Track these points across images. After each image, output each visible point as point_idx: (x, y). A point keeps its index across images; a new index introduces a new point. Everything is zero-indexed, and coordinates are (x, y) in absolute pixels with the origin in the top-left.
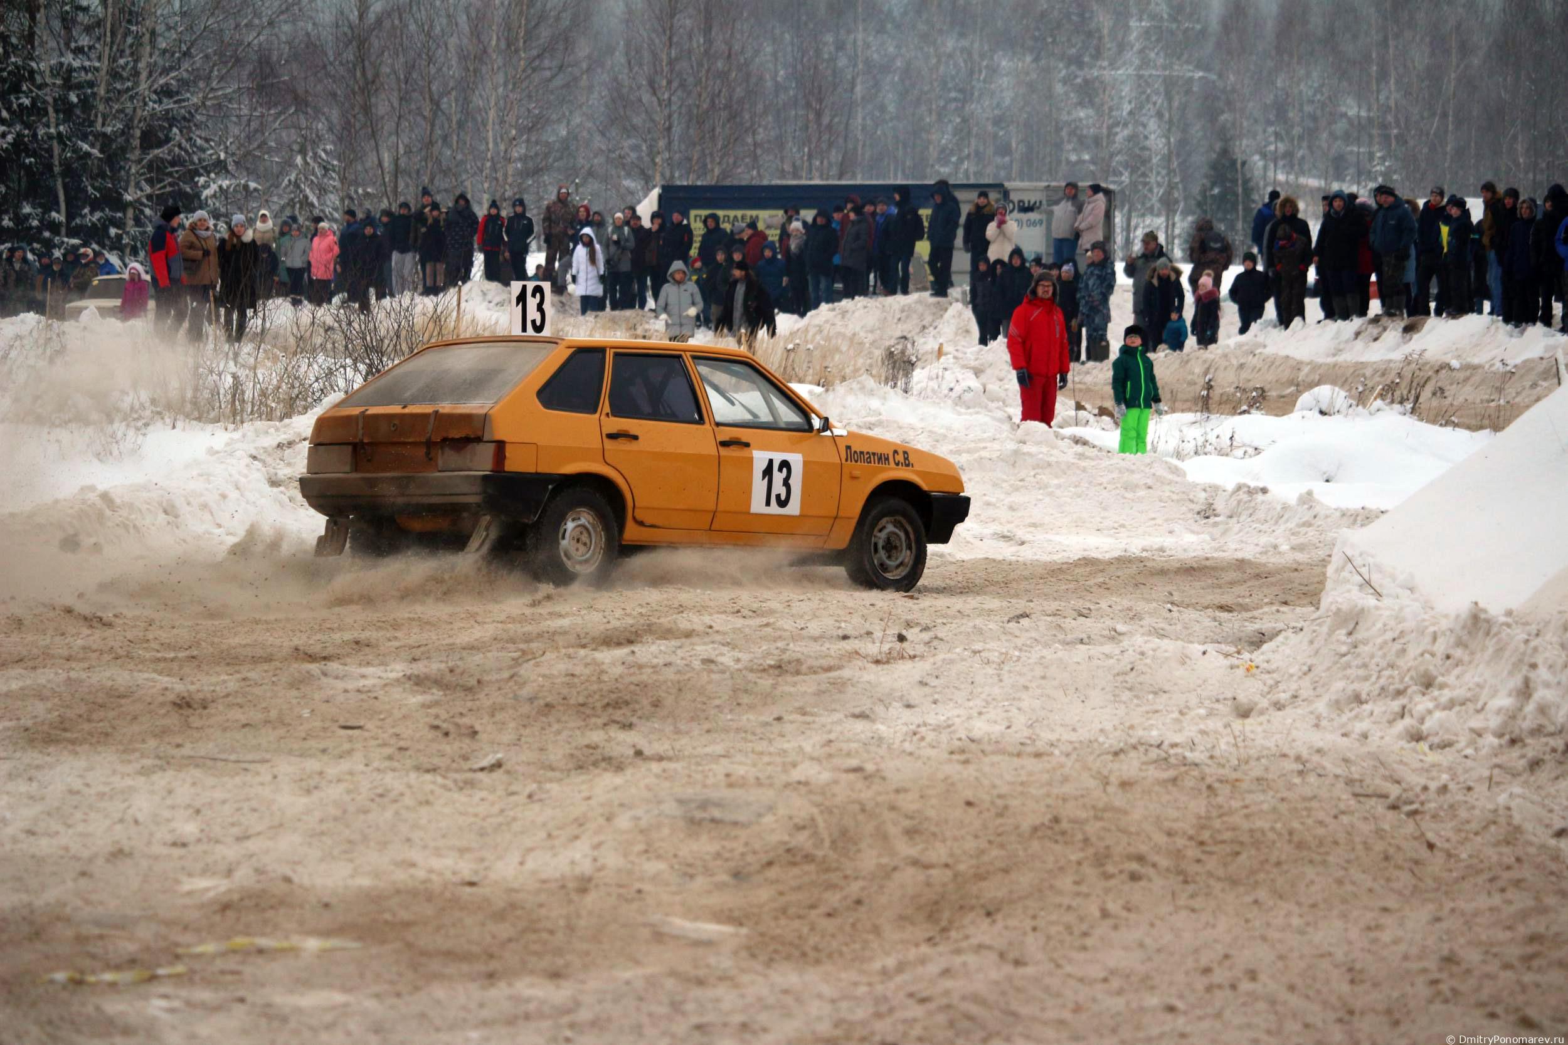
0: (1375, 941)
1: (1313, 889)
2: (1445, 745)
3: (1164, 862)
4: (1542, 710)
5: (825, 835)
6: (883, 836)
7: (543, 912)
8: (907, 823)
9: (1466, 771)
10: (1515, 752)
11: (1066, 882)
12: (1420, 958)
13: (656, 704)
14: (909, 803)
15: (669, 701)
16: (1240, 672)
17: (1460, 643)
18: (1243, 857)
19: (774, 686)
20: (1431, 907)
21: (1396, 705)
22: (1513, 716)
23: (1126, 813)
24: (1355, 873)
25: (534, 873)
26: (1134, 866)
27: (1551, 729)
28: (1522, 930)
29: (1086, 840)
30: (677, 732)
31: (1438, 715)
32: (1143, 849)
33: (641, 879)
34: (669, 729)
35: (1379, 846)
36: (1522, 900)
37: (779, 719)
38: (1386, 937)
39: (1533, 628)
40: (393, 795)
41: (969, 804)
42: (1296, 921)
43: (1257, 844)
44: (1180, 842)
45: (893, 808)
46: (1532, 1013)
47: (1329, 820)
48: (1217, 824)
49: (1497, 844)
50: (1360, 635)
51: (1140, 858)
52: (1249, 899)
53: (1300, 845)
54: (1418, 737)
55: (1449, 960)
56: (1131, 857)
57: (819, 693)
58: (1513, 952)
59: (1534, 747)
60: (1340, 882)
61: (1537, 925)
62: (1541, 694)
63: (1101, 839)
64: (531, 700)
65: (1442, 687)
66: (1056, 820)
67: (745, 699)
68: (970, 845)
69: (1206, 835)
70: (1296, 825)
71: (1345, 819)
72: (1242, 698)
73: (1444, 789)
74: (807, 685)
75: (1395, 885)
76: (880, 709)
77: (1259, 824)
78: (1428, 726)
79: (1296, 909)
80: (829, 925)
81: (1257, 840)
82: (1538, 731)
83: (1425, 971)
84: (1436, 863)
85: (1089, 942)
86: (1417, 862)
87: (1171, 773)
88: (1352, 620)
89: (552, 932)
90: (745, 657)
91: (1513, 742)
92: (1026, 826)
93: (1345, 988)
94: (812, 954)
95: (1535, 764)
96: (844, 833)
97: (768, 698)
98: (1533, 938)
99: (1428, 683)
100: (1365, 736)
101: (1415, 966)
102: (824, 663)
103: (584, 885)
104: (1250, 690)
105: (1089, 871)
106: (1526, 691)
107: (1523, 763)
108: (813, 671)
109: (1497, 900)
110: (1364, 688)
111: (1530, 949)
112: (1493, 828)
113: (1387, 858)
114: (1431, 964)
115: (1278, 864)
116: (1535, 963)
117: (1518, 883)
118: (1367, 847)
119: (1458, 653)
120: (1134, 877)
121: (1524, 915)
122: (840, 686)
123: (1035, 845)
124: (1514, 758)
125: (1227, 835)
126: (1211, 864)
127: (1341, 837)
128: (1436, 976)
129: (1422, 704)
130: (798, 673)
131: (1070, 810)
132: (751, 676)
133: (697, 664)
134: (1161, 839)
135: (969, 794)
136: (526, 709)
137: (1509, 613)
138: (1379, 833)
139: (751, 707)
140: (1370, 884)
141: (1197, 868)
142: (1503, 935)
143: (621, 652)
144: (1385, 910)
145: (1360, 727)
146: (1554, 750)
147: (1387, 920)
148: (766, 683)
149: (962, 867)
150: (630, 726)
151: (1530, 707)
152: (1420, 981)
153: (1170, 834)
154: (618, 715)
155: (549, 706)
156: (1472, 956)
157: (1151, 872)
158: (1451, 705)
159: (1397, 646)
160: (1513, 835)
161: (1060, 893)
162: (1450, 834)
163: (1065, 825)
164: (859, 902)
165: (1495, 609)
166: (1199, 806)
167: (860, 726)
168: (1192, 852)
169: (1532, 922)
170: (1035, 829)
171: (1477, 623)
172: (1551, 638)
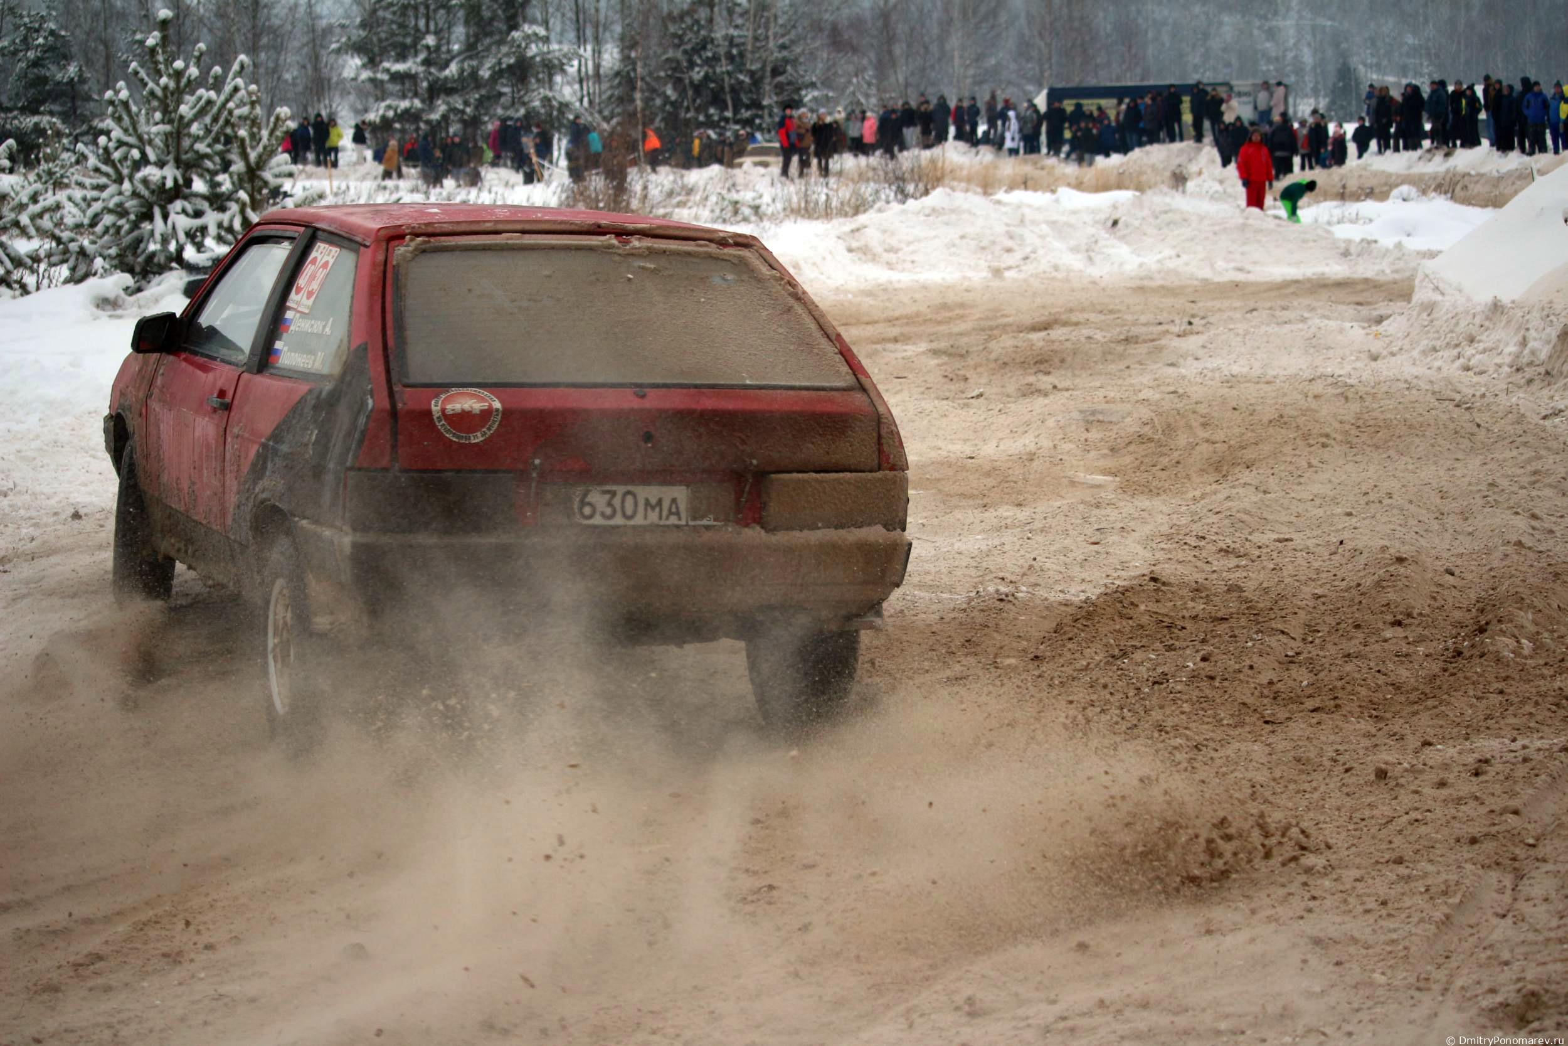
0: (1453, 475)
1: (1419, 449)
2: (1482, 373)
3: (1339, 437)
4: (1533, 353)
5: (1159, 427)
6: (1189, 427)
7: (1010, 472)
8: (1202, 420)
9: (1494, 386)
10: (1520, 375)
11: (1288, 449)
12: (1477, 484)
13: (1062, 361)
14: (1202, 409)
15: (1069, 359)
16: (1371, 337)
17: (1488, 318)
18: (1379, 434)
19: (1125, 350)
20: (1481, 457)
21: (1455, 352)
22: (1518, 356)
23: (1317, 411)
24: (1440, 440)
25: (1004, 451)
26: (1324, 440)
27: (1538, 362)
28: (1529, 468)
29: (1298, 427)
30: (1074, 375)
31: (1478, 357)
32: (1328, 430)
33: (1062, 453)
34: (1070, 374)
35: (1452, 426)
36: (1529, 453)
37: (1128, 367)
38: (1458, 474)
39: (1526, 309)
40: (927, 412)
41: (1234, 409)
42: (1410, 467)
43: (1388, 427)
44: (1347, 427)
45: (1194, 412)
46: (1537, 511)
47: (1425, 413)
48: (1366, 416)
49: (1513, 424)
50: (1434, 315)
51: (1327, 436)
52: (1385, 456)
53: (1410, 427)
54: (1467, 369)
55: (1492, 485)
56: (1321, 435)
57: (1149, 353)
58: (1525, 480)
59: (1529, 373)
60: (1433, 446)
61: (1537, 465)
62: (1532, 344)
63: (1305, 426)
64: (996, 360)
65: (1479, 341)
66: (1281, 416)
67: (1109, 357)
68: (1237, 431)
69: (1360, 423)
70: (1408, 416)
71: (1433, 412)
72: (1373, 350)
73: (1483, 396)
74: (1143, 349)
75: (1462, 447)
76: (1181, 361)
77: (1389, 416)
78: (1472, 362)
79: (1411, 461)
80: (1164, 475)
81: (1387, 423)
82: (1530, 364)
83: (1480, 490)
84: (1482, 434)
85: (1302, 480)
86: (1472, 434)
87: (1339, 391)
88: (1430, 308)
89: (1015, 482)
90: (1108, 335)
91: (1518, 370)
92: (1265, 420)
93: (1438, 501)
94: (1155, 491)
95: (1530, 382)
96: (1169, 426)
97: (1121, 357)
98: (1535, 473)
99: (1472, 340)
100: (1439, 369)
101: (1474, 488)
102: (1150, 337)
103: (1031, 457)
104: (1376, 346)
105: (1299, 442)
106: (1524, 343)
107: (1523, 381)
108: (1145, 341)
109: (1515, 453)
110: (1438, 344)
111: (1533, 478)
112: (1510, 416)
113: (1456, 433)
114: (1483, 487)
115: (1399, 437)
116: (1537, 486)
117: (1525, 444)
118: (1446, 427)
119: (1487, 323)
120: (1324, 446)
121: (1529, 461)
122: (1160, 349)
123: (1271, 430)
124: (1519, 378)
125: (1372, 422)
126: (1364, 437)
127: (1432, 422)
128: (1486, 493)
129: (1469, 351)
130: (1137, 343)
131: (1289, 411)
132: (1112, 345)
133: (1083, 339)
134: (1337, 425)
135: (1234, 404)
136: (992, 365)
137: (1513, 302)
138: (1452, 419)
139: (1113, 361)
140: (1448, 446)
141: (1355, 440)
142: (1520, 471)
143: (1043, 334)
144: (1457, 460)
145: (1437, 364)
146: (1540, 374)
147: (1458, 465)
148: (1120, 348)
149: (1232, 442)
150: (1049, 373)
151: (1526, 351)
152: (1477, 496)
153: (1341, 422)
154: (1042, 367)
155: (1005, 364)
156: (1504, 483)
157: (1333, 442)
158: (1484, 351)
159: (1454, 321)
160: (1521, 419)
161: (1285, 455)
162: (1488, 419)
163: (1285, 419)
164: (1178, 462)
165: (1506, 299)
166: (1355, 407)
167: (1171, 370)
168: (1354, 432)
169: (1534, 464)
170: (1271, 421)
171: (1496, 307)
172: (1536, 314)
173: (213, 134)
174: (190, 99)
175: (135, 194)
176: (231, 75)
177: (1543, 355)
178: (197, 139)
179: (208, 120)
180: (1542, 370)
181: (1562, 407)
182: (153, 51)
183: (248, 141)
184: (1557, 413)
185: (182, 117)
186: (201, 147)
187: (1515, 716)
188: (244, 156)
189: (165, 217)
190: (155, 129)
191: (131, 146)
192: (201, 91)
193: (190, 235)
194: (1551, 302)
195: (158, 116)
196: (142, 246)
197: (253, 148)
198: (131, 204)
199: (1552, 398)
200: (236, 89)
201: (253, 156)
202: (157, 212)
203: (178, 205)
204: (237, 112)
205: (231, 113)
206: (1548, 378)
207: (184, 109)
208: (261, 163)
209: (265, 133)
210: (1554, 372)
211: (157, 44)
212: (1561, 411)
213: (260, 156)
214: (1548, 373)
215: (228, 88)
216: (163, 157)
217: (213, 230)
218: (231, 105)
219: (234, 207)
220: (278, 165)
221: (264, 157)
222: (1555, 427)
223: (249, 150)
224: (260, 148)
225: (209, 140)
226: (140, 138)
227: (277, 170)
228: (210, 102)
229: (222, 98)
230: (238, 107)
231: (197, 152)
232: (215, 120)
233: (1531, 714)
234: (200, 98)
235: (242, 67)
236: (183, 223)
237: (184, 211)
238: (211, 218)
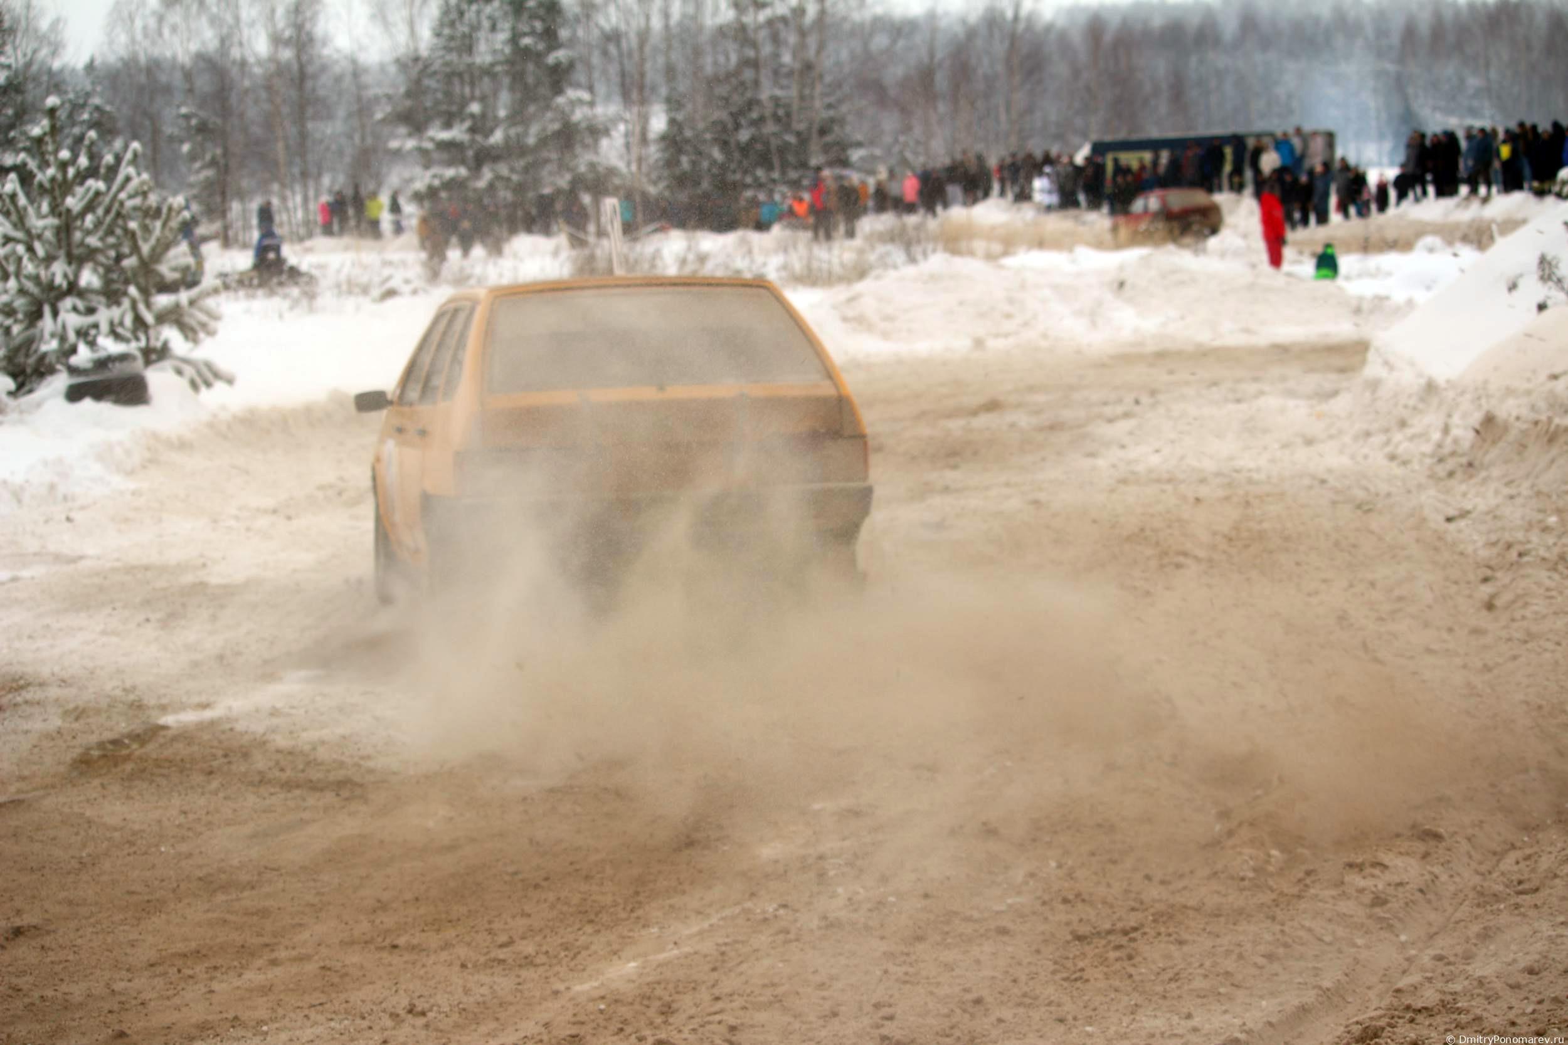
0: (1309, 603)
2: (1405, 463)
3: (1201, 555)
4: (1456, 441)
5: (1006, 545)
6: (1039, 544)
8: (1055, 536)
9: (1410, 480)
10: (1441, 467)
11: (1137, 572)
12: (1328, 616)
13: (975, 453)
14: (1058, 523)
15: (983, 451)
16: (1314, 417)
17: (1422, 400)
18: (1249, 549)
19: (1046, 439)
20: (1351, 577)
21: (1385, 438)
22: (1439, 446)
23: (1189, 522)
26: (1181, 559)
27: (1460, 453)
29: (1157, 544)
31: (1406, 444)
32: (1192, 546)
35: (1334, 537)
37: (1044, 459)
39: (1460, 390)
41: (1095, 521)
43: (1261, 539)
44: (1218, 539)
45: (1048, 527)
47: (1309, 520)
48: (1242, 527)
50: (1377, 394)
51: (1185, 554)
52: (1245, 577)
53: (1287, 539)
54: (1392, 457)
56: (1181, 553)
57: (1071, 442)
59: (1451, 464)
62: (1456, 432)
63: (1167, 541)
65: (1409, 426)
66: (1142, 530)
67: (1027, 447)
69: (1234, 534)
70: (1288, 525)
73: (1389, 495)
74: (1066, 437)
75: (1336, 563)
76: (1103, 450)
77: (1266, 525)
78: (1400, 450)
81: (1261, 536)
82: (1453, 454)
86: (1355, 546)
87: (1227, 494)
88: (1374, 385)
90: (1035, 421)
91: (1441, 460)
92: (1125, 534)
95: (1451, 474)
97: (1040, 446)
98: (1400, 599)
99: (1403, 424)
100: (1366, 457)
104: (1316, 429)
105: (1153, 563)
106: (1446, 430)
107: (1444, 473)
108: (1070, 428)
110: (1373, 427)
112: (1410, 519)
113: (1337, 545)
118: (1326, 538)
119: (1421, 406)
120: (1178, 566)
122: (1085, 437)
123: (1127, 546)
124: (1441, 470)
125: (1246, 534)
129: (1398, 437)
130: (1062, 430)
131: (1155, 523)
132: (1034, 433)
133: (1005, 427)
134: (1206, 538)
135: (1096, 516)
137: (1448, 381)
139: (1029, 452)
140: (1320, 563)
144: (1325, 581)
145: (1365, 450)
146: (1461, 466)
148: (1042, 437)
150: (956, 468)
151: (1449, 440)
153: (1215, 534)
154: (951, 461)
157: (1191, 561)
158: (1412, 438)
159: (1393, 402)
160: (1421, 524)
162: (1386, 524)
165: (1440, 377)
166: (1237, 514)
170: (1129, 536)
171: (1431, 387)
172: (1468, 396)
173: (104, 227)
174: (79, 190)
175: (22, 291)
176: (124, 164)
177: (1466, 445)
178: (88, 233)
179: (100, 211)
180: (1464, 460)
181: (1469, 507)
182: (39, 141)
183: (139, 234)
184: (1464, 514)
185: (69, 211)
186: (93, 241)
187: (1206, 976)
188: (136, 249)
189: (55, 314)
190: (42, 221)
191: (17, 241)
192: (91, 182)
193: (81, 333)
194: (1486, 382)
195: (45, 207)
196: (34, 347)
197: (146, 240)
198: (20, 303)
199: (1464, 495)
200: (128, 179)
201: (145, 249)
202: (47, 310)
203: (68, 303)
204: (130, 204)
205: (122, 204)
206: (1471, 469)
207: (70, 201)
208: (157, 255)
209: (158, 224)
210: (1477, 463)
211: (45, 134)
212: (1468, 512)
213: (153, 249)
214: (1470, 465)
215: (120, 178)
216: (52, 251)
217: (104, 327)
218: (122, 196)
219: (126, 303)
220: (176, 257)
221: (158, 250)
222: (1460, 531)
223: (140, 243)
224: (153, 241)
225: (100, 233)
226: (28, 232)
227: (174, 263)
228: (98, 194)
229: (114, 188)
230: (131, 197)
231: (88, 246)
232: (107, 211)
233: (1227, 973)
234: (88, 190)
235: (135, 155)
236: (72, 320)
237: (75, 309)
238: (104, 316)
